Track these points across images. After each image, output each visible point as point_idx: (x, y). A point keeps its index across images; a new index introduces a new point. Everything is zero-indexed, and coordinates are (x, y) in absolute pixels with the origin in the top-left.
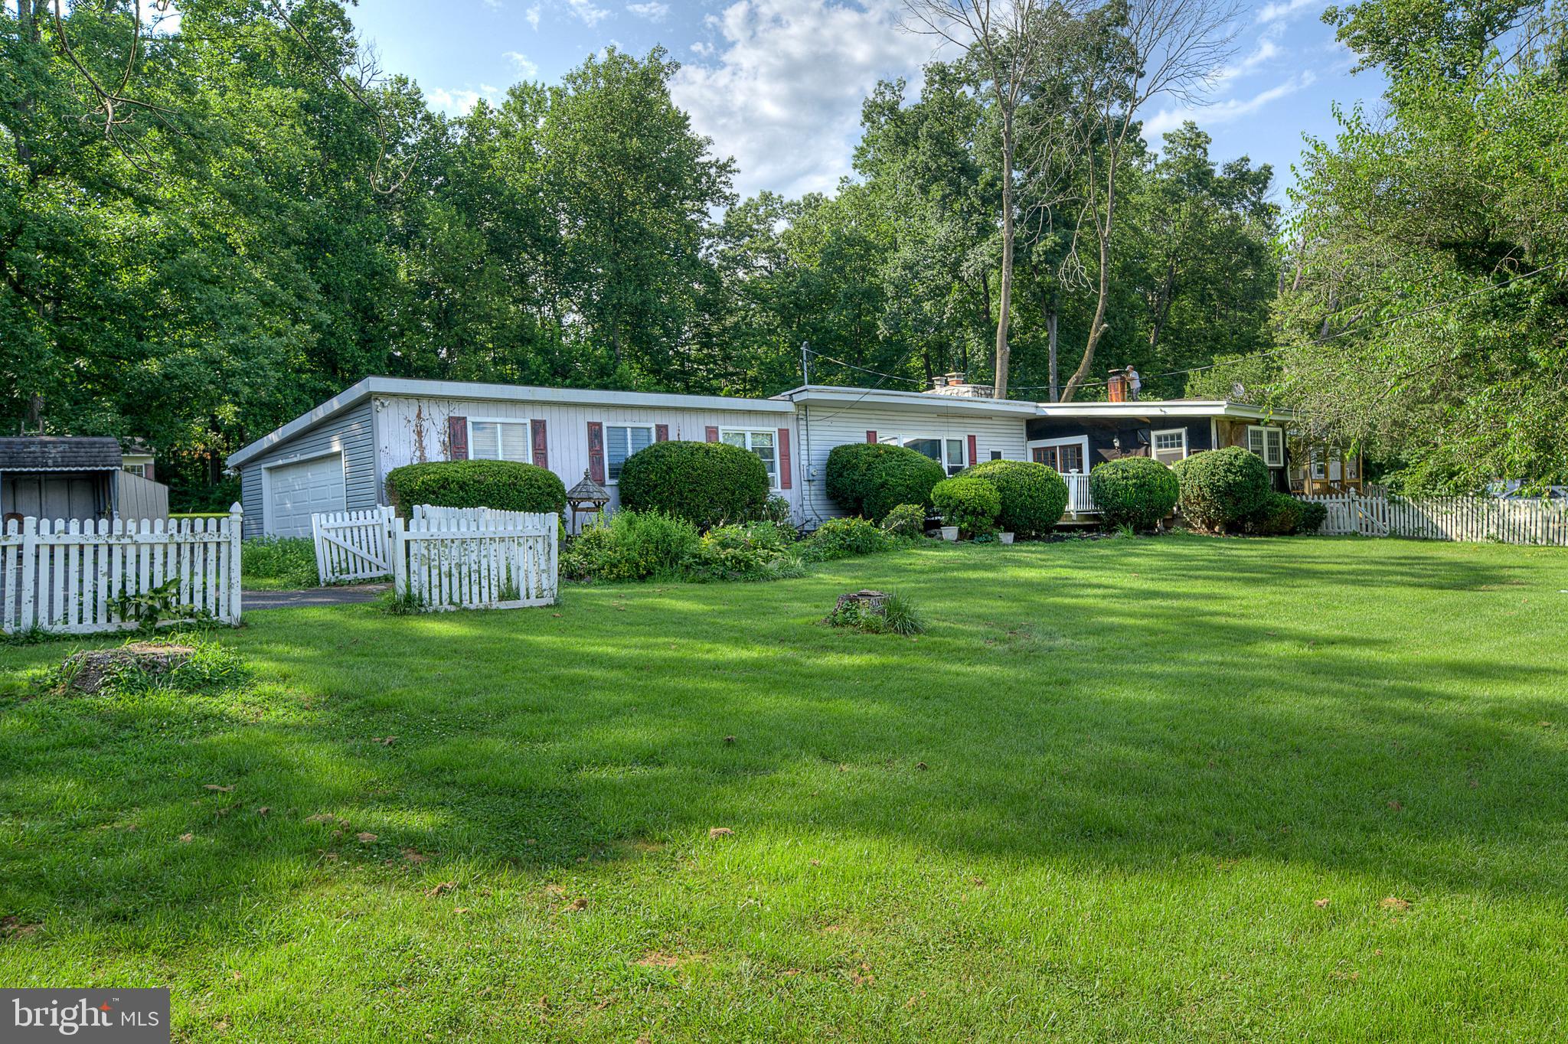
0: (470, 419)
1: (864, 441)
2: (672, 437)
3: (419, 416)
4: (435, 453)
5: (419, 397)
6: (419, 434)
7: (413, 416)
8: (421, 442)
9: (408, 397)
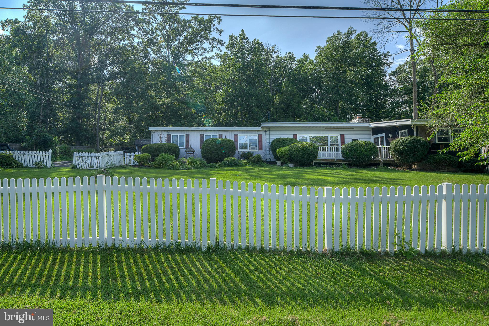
0: (172, 135)
1: (292, 137)
2: (224, 137)
3: (161, 134)
4: (164, 141)
5: (161, 131)
6: (161, 138)
7: (160, 134)
8: (161, 139)
9: (159, 131)
